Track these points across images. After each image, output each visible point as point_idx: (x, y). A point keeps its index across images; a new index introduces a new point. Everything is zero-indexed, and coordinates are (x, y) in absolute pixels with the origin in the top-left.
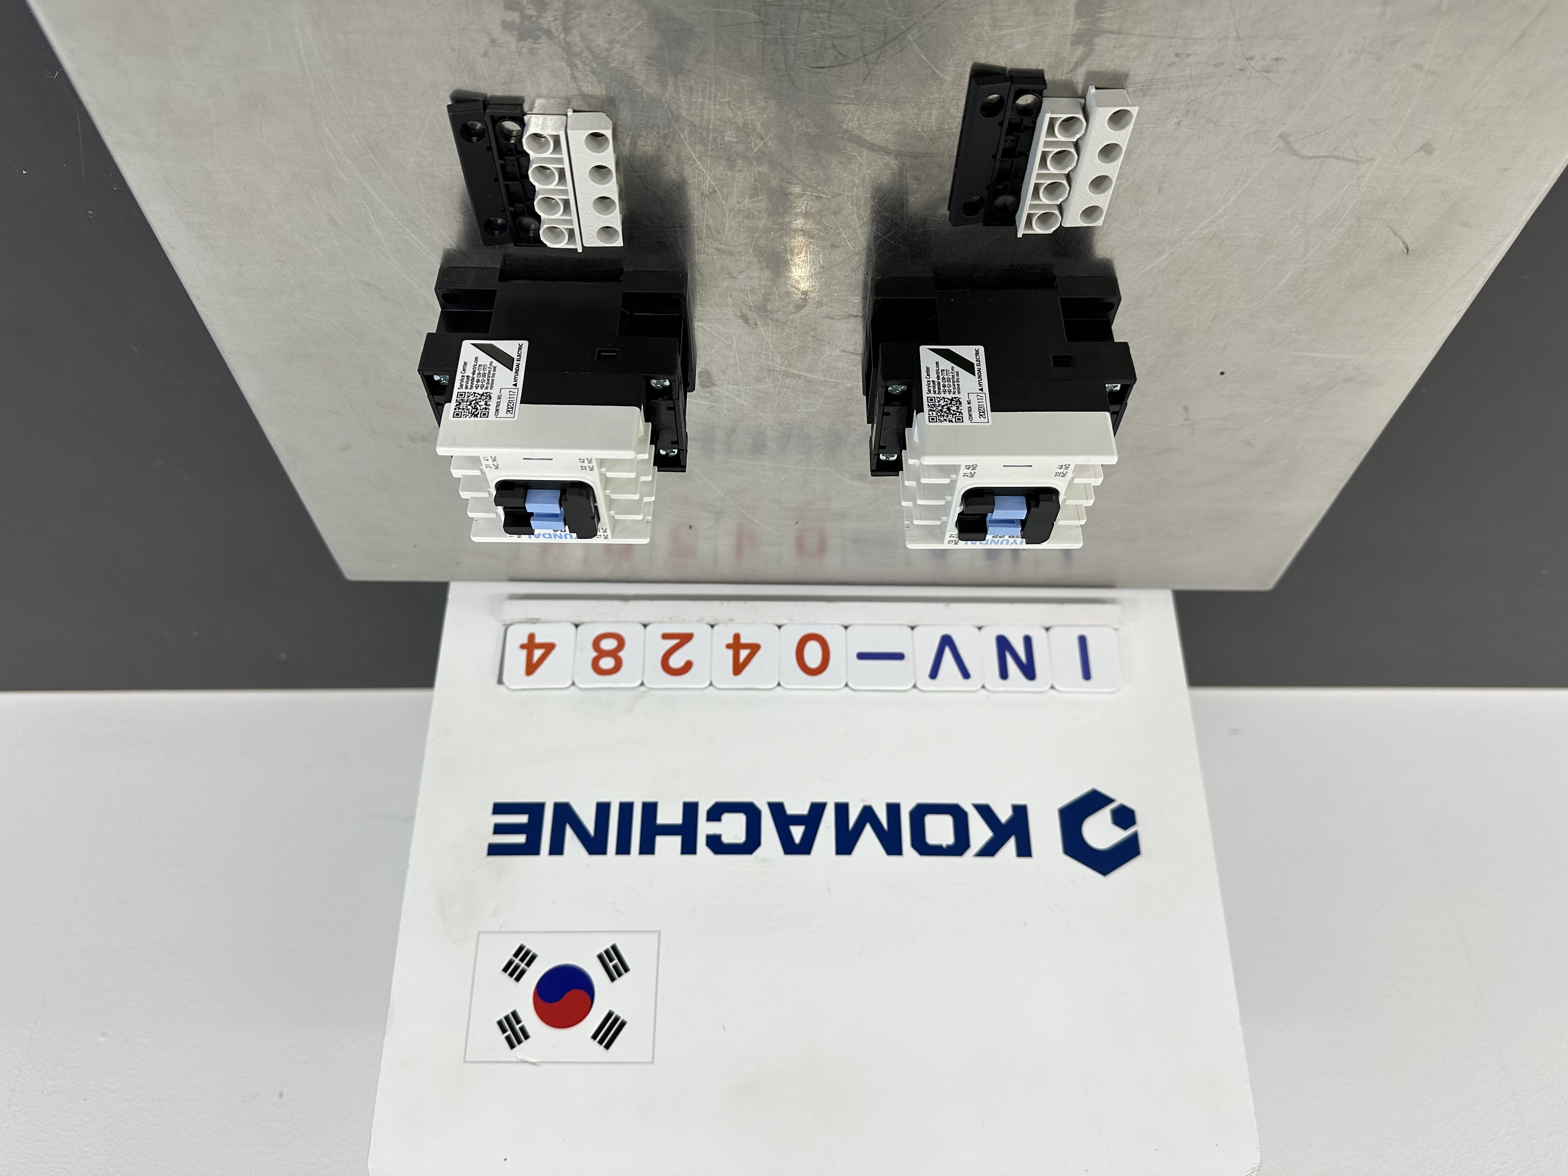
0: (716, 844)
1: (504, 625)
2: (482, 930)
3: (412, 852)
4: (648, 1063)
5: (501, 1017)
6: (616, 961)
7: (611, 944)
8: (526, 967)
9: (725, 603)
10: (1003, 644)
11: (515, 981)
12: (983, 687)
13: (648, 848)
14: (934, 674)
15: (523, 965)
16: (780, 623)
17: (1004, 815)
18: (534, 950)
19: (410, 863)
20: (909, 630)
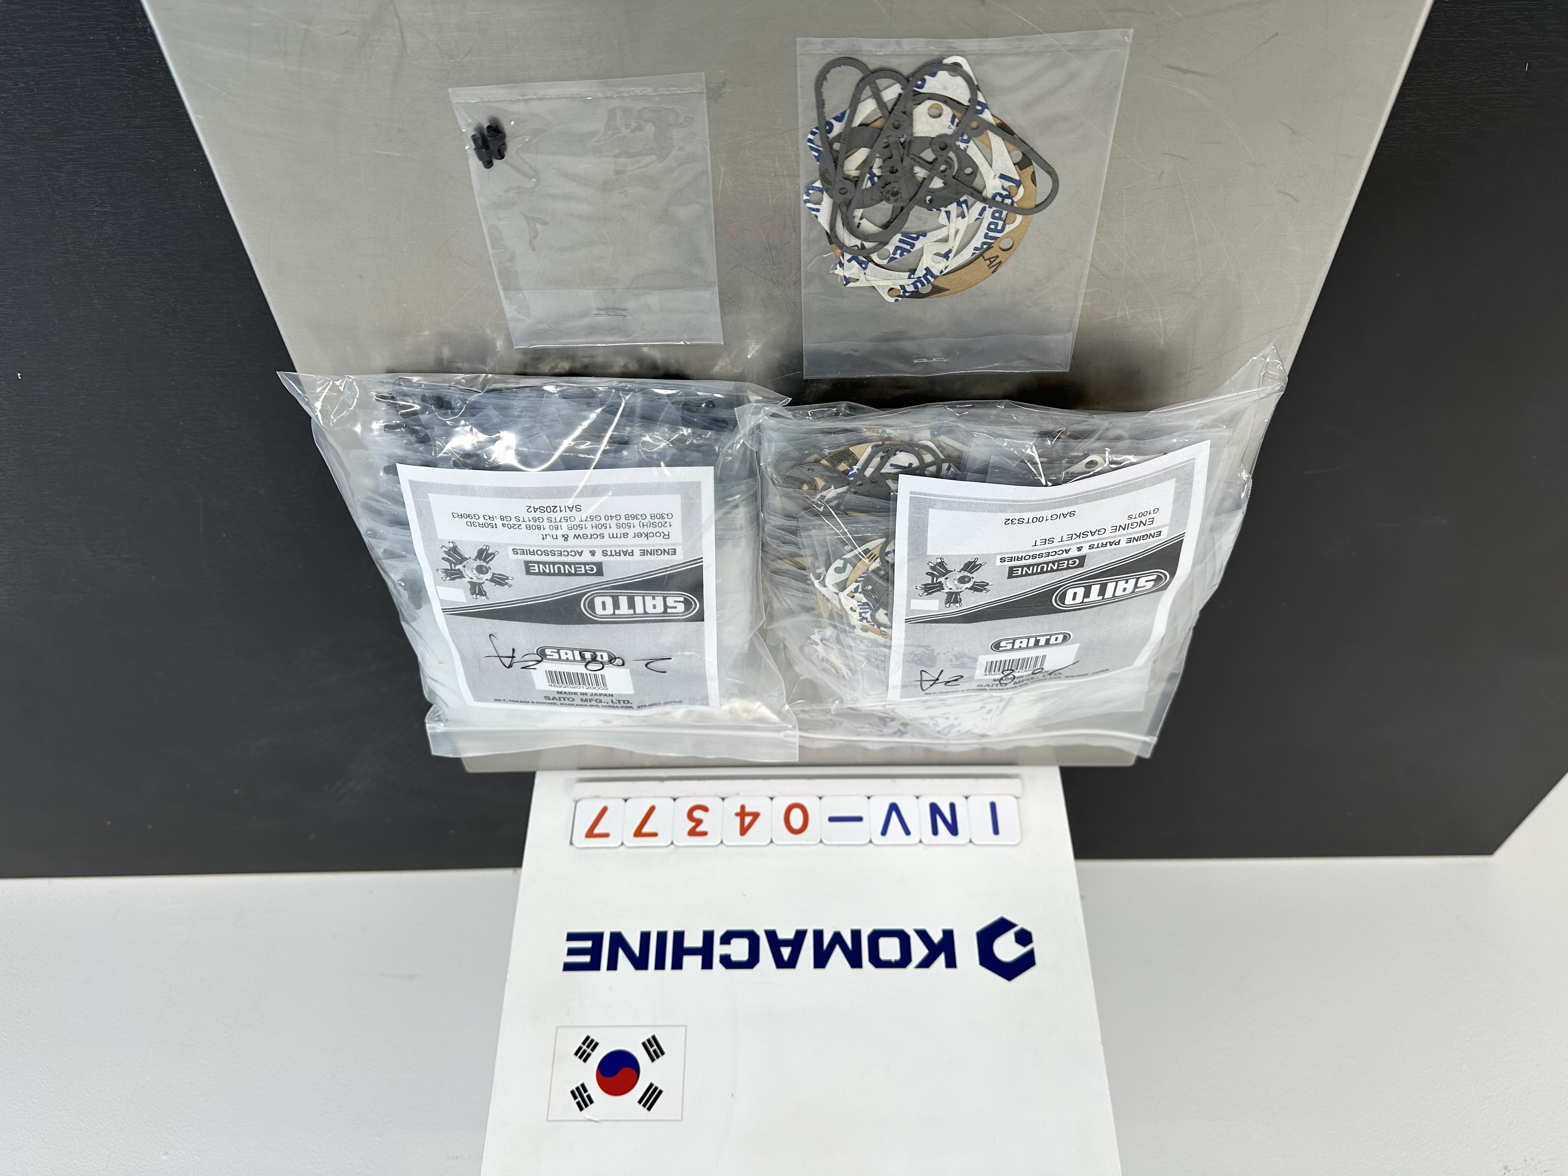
0: (726, 961)
2: (559, 1025)
3: (509, 969)
4: (678, 1120)
5: (574, 1088)
6: (655, 1047)
7: (652, 1035)
8: (591, 1052)
9: (733, 782)
10: (935, 809)
11: (583, 1063)
12: (921, 841)
13: (677, 965)
14: (884, 832)
15: (589, 1050)
16: (772, 796)
17: (937, 937)
18: (596, 1040)
19: (508, 977)
20: (867, 799)
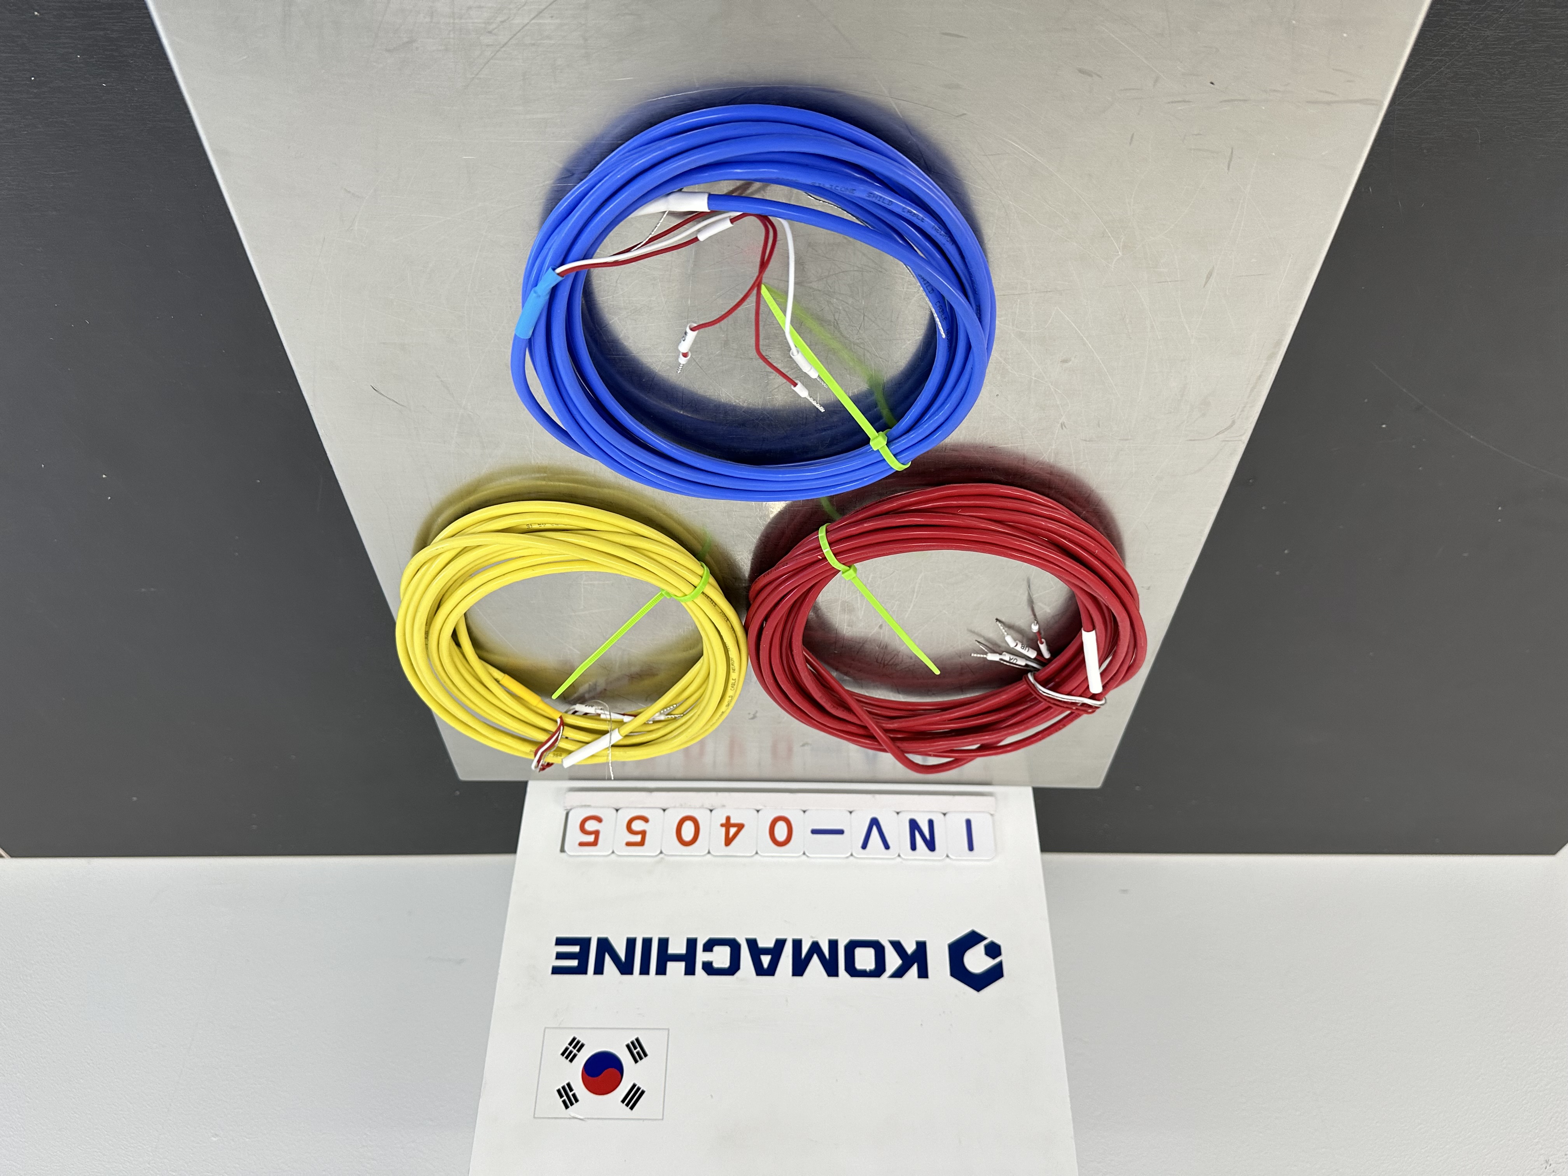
0: (709, 968)
1: (566, 810)
2: (547, 1026)
4: (660, 1119)
5: (560, 1087)
6: (639, 1049)
7: (636, 1037)
8: (577, 1053)
9: (720, 794)
10: (914, 825)
11: (570, 1062)
12: (899, 856)
13: (661, 970)
14: (864, 846)
15: (575, 1051)
16: (758, 809)
17: (910, 948)
18: (582, 1041)
20: (849, 814)
